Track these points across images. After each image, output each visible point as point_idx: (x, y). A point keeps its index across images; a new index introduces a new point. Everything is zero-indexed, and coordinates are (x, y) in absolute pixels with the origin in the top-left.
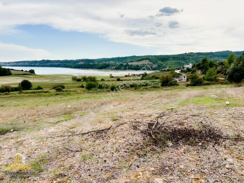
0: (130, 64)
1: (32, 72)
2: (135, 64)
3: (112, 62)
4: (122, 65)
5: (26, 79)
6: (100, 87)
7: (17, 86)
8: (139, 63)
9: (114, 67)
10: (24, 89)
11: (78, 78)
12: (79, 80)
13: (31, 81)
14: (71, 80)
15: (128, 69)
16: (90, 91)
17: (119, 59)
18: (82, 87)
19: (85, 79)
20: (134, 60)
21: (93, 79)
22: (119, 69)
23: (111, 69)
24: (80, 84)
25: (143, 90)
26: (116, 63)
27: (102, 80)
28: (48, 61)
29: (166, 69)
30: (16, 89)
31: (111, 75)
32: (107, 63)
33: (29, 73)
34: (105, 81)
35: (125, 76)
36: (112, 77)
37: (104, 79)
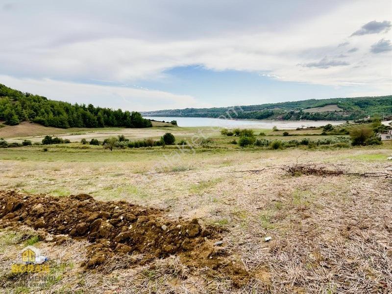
0: (305, 111)
1: (174, 123)
2: (313, 111)
3: (277, 109)
4: (292, 113)
5: (169, 132)
6: (259, 144)
7: (159, 140)
8: (321, 111)
9: (281, 117)
10: (166, 144)
11: (229, 131)
12: (230, 134)
13: (173, 134)
14: (220, 133)
15: (302, 119)
16: (244, 148)
17: (288, 105)
18: (234, 143)
19: (238, 133)
20: (312, 106)
21: (248, 133)
22: (287, 119)
23: (276, 119)
24: (231, 139)
25: (321, 149)
26: (283, 111)
27: (262, 134)
28: (192, 110)
29: (365, 119)
30: (158, 144)
31: (275, 127)
32: (270, 110)
33: (171, 125)
34: (265, 136)
35: (296, 129)
36: (277, 130)
37: (265, 133)
